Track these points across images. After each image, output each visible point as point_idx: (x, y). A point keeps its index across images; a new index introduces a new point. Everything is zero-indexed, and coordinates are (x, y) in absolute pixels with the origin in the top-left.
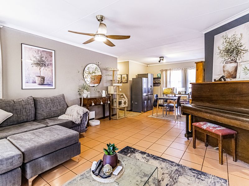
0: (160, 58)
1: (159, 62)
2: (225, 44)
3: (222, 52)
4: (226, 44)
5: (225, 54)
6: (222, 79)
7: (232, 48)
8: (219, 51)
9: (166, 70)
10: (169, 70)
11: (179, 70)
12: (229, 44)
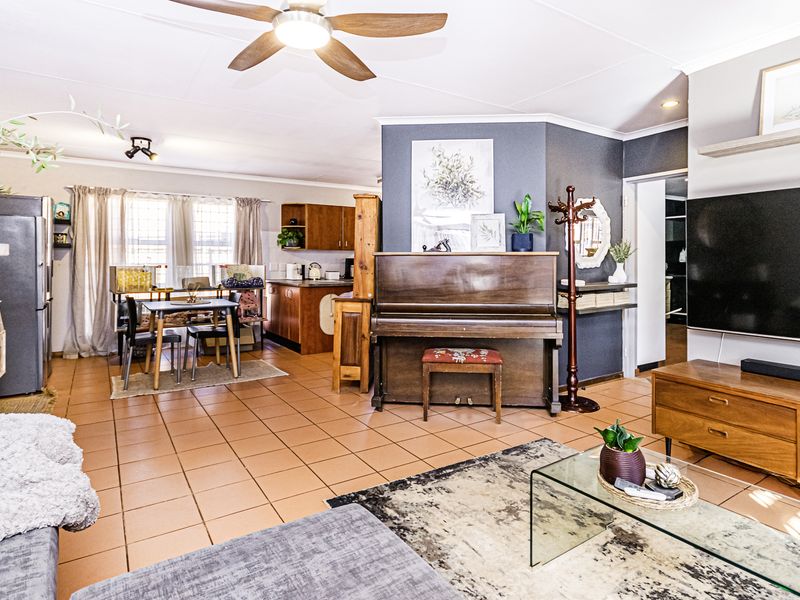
0: (133, 139)
1: (130, 155)
2: (438, 167)
3: (432, 184)
4: (441, 169)
5: (440, 189)
6: (442, 246)
7: (455, 181)
8: (425, 181)
9: (103, 193)
10: (116, 192)
11: (161, 198)
12: (448, 171)
